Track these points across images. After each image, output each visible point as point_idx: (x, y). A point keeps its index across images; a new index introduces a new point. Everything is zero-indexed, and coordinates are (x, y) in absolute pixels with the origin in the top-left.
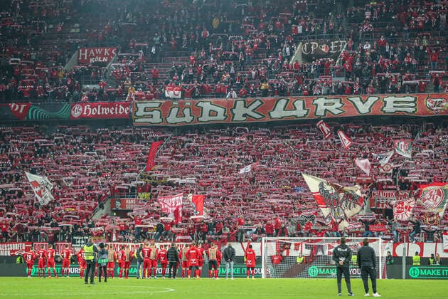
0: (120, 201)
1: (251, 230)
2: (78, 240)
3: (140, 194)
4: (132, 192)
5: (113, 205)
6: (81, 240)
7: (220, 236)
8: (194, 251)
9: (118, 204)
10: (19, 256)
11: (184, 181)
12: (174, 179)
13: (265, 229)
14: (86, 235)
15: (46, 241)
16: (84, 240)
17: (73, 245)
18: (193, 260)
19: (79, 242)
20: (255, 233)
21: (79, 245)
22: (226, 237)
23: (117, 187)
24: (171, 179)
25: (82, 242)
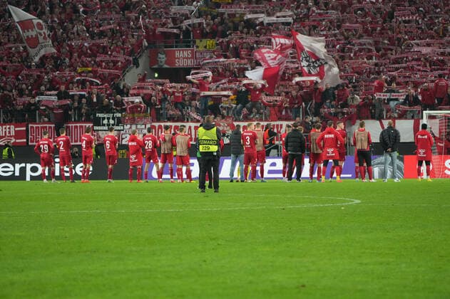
0: (165, 53)
1: (397, 100)
2: (104, 118)
3: (198, 41)
4: (187, 38)
5: (153, 59)
6: (108, 119)
7: (345, 110)
8: (332, 136)
9: (162, 58)
10: (6, 146)
11: (273, 19)
12: (255, 16)
13: (420, 98)
14: (118, 111)
15: (49, 122)
16: (113, 118)
17: (96, 128)
18: (330, 150)
19: (105, 122)
20: (404, 103)
21: (106, 128)
22: (354, 110)
23: (160, 29)
24: (249, 16)
25: (112, 122)
